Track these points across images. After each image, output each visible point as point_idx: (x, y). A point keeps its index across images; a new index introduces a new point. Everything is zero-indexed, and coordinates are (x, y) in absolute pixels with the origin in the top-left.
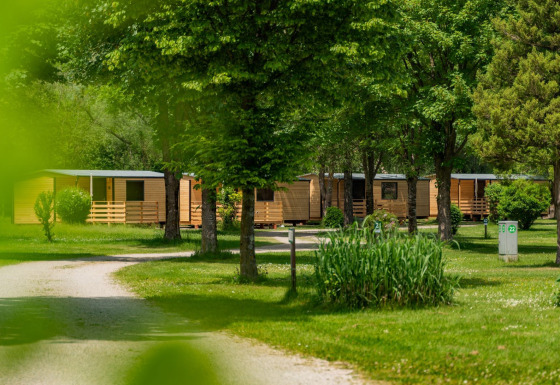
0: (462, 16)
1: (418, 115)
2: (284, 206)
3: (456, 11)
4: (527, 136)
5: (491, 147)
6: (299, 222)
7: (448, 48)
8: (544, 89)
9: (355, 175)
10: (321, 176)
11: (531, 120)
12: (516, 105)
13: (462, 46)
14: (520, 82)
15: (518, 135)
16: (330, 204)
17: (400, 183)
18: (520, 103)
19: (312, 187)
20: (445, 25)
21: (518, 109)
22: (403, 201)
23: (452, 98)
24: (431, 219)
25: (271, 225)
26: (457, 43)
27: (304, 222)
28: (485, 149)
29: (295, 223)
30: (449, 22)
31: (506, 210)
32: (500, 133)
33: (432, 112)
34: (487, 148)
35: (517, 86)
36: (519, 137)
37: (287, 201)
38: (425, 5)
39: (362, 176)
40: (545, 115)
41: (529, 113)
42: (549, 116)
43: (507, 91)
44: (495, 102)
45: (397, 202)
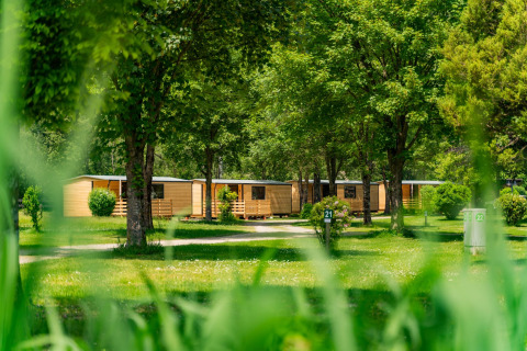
0: (413, 12)
2: (273, 203)
4: (517, 96)
5: (468, 113)
6: (285, 215)
7: (400, 45)
9: (322, 181)
10: (300, 181)
12: (500, 57)
13: (413, 42)
14: (508, 27)
15: (505, 95)
16: (306, 201)
17: (357, 187)
18: (506, 54)
19: (294, 189)
20: (398, 23)
21: (504, 61)
22: (360, 200)
23: (406, 91)
24: (380, 212)
25: (262, 217)
26: (409, 38)
27: (288, 215)
28: (459, 116)
29: (281, 215)
30: (402, 19)
31: (438, 205)
32: (479, 93)
33: (385, 107)
34: (463, 114)
35: (503, 32)
36: (506, 98)
37: (275, 200)
38: (377, 5)
39: (327, 181)
43: (488, 42)
44: (474, 54)
45: (356, 200)
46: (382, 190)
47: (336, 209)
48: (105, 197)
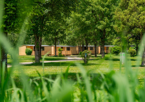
0: (107, 3)
1: (96, 28)
2: (72, 51)
3: (105, 3)
4: (133, 24)
5: (121, 29)
7: (104, 12)
8: (138, 9)
9: (84, 46)
10: (79, 46)
11: (135, 19)
12: (129, 15)
16: (80, 51)
17: (93, 47)
18: (130, 14)
20: (103, 6)
21: (130, 16)
22: (94, 51)
23: (105, 23)
24: (99, 54)
25: (69, 55)
26: (106, 10)
27: (76, 54)
28: (119, 30)
29: (74, 55)
30: (104, 5)
31: (113, 52)
32: (124, 24)
33: (100, 27)
34: (120, 29)
35: (129, 8)
36: (130, 25)
38: (98, 2)
39: (86, 46)
40: (139, 17)
41: (134, 17)
42: (140, 17)
43: (126, 11)
44: (122, 14)
46: (99, 48)
47: (88, 53)
48: (29, 50)
